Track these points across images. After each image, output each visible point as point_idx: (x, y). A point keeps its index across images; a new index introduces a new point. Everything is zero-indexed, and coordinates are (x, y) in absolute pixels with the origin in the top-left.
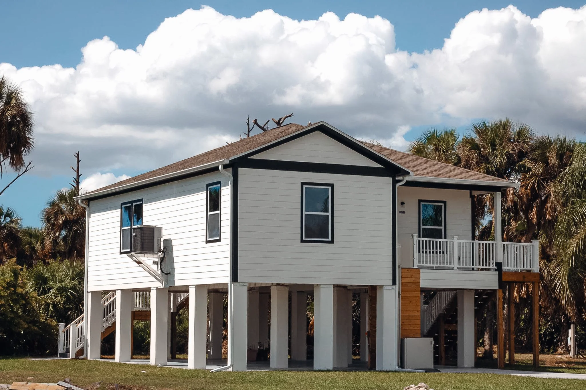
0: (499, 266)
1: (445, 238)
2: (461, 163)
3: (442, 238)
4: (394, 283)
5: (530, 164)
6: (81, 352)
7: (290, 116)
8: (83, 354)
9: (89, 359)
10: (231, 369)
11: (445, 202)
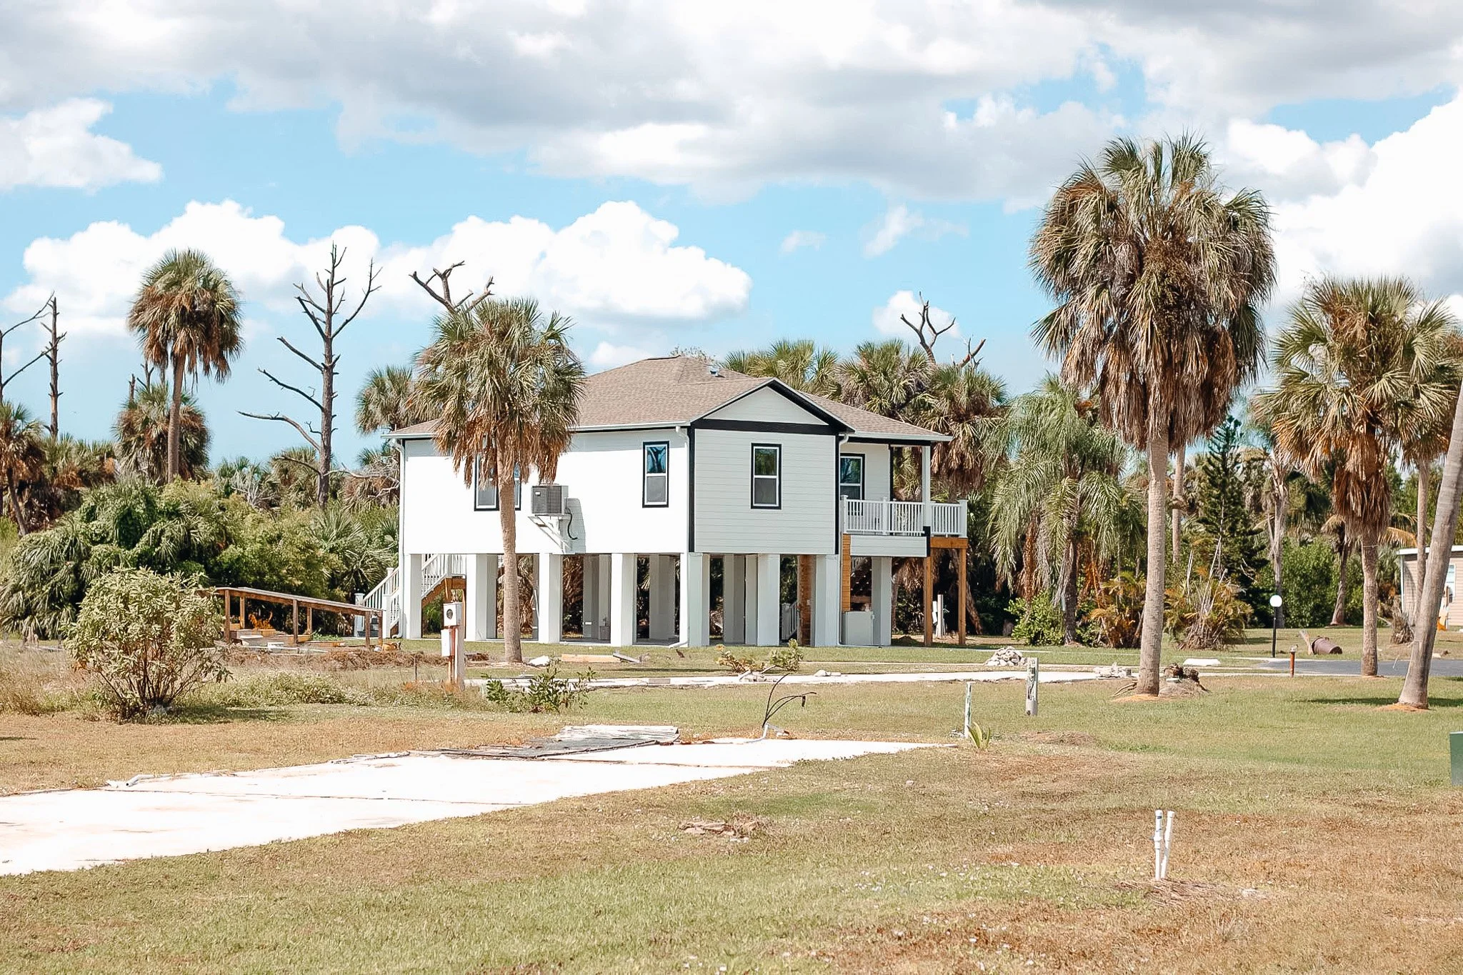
0: (927, 529)
1: (863, 499)
2: (841, 394)
3: (859, 499)
4: (837, 552)
5: (930, 399)
6: (395, 630)
7: (460, 264)
8: (397, 633)
9: (408, 637)
10: (686, 646)
11: (863, 456)
